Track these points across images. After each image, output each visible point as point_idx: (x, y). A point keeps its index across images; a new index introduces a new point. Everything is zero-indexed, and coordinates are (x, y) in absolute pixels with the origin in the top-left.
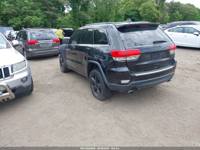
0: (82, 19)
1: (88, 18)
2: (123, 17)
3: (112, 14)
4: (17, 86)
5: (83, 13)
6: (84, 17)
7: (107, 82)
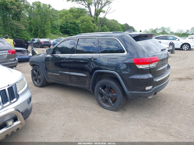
0: (15, 28)
1: (21, 27)
2: (59, 28)
3: (48, 25)
4: (23, 111)
5: (15, 22)
6: (17, 26)
7: (127, 91)
